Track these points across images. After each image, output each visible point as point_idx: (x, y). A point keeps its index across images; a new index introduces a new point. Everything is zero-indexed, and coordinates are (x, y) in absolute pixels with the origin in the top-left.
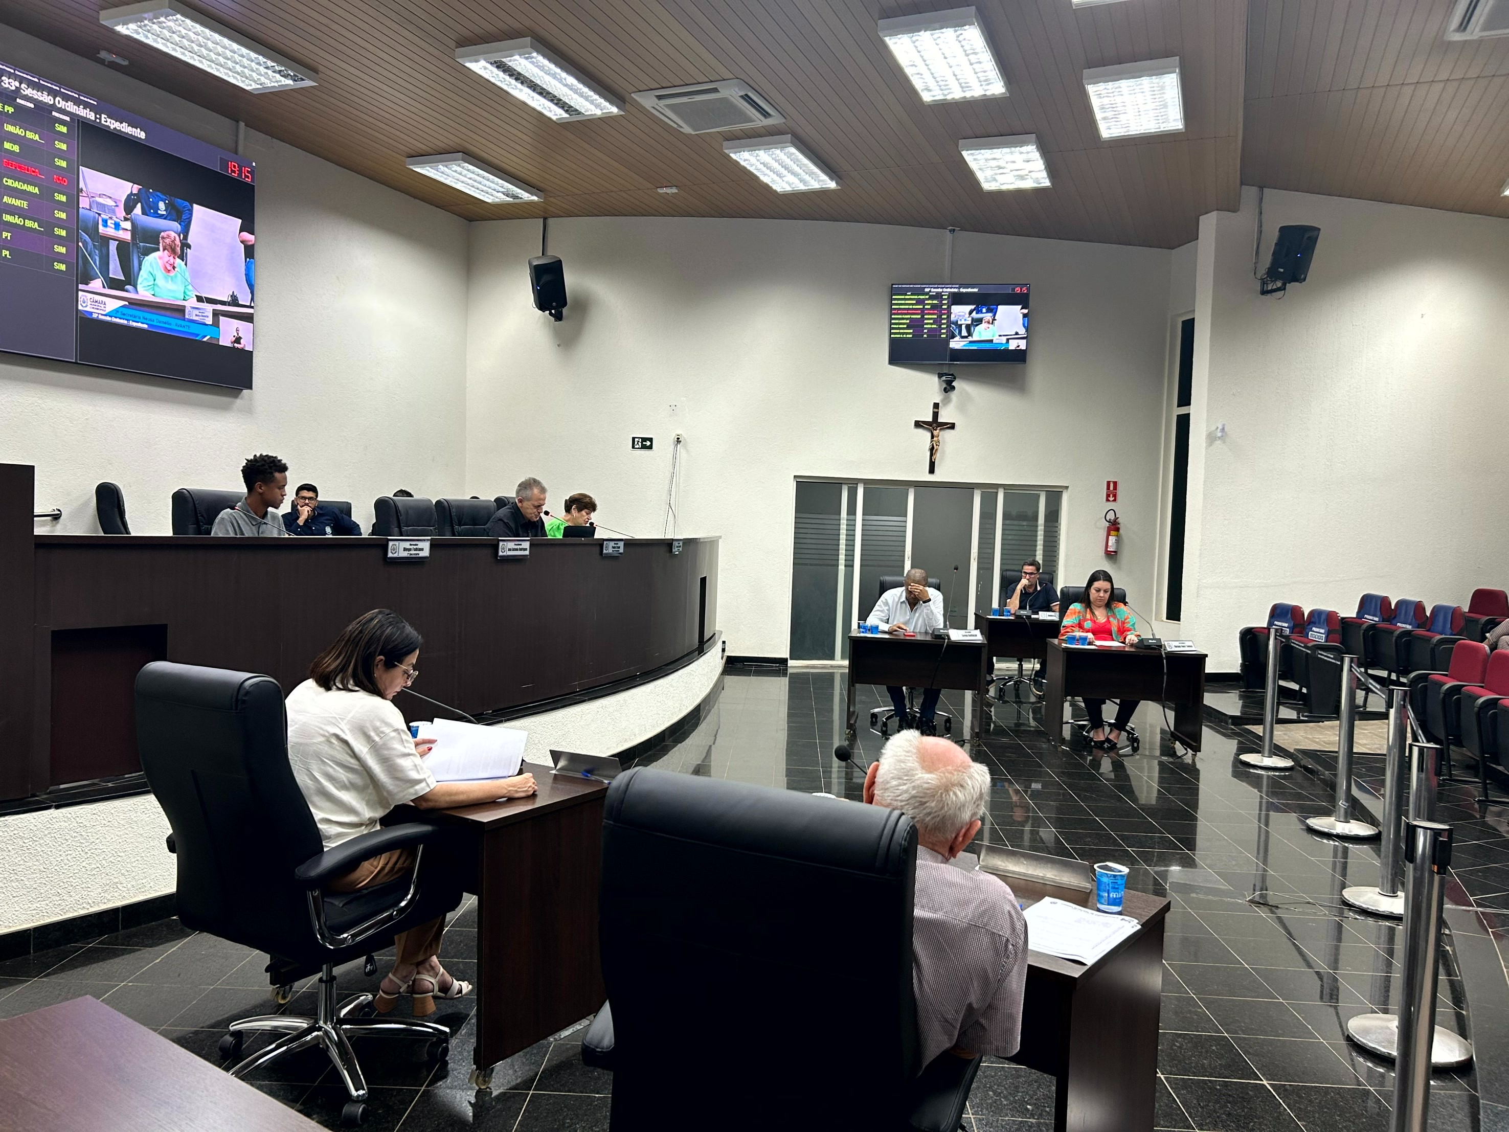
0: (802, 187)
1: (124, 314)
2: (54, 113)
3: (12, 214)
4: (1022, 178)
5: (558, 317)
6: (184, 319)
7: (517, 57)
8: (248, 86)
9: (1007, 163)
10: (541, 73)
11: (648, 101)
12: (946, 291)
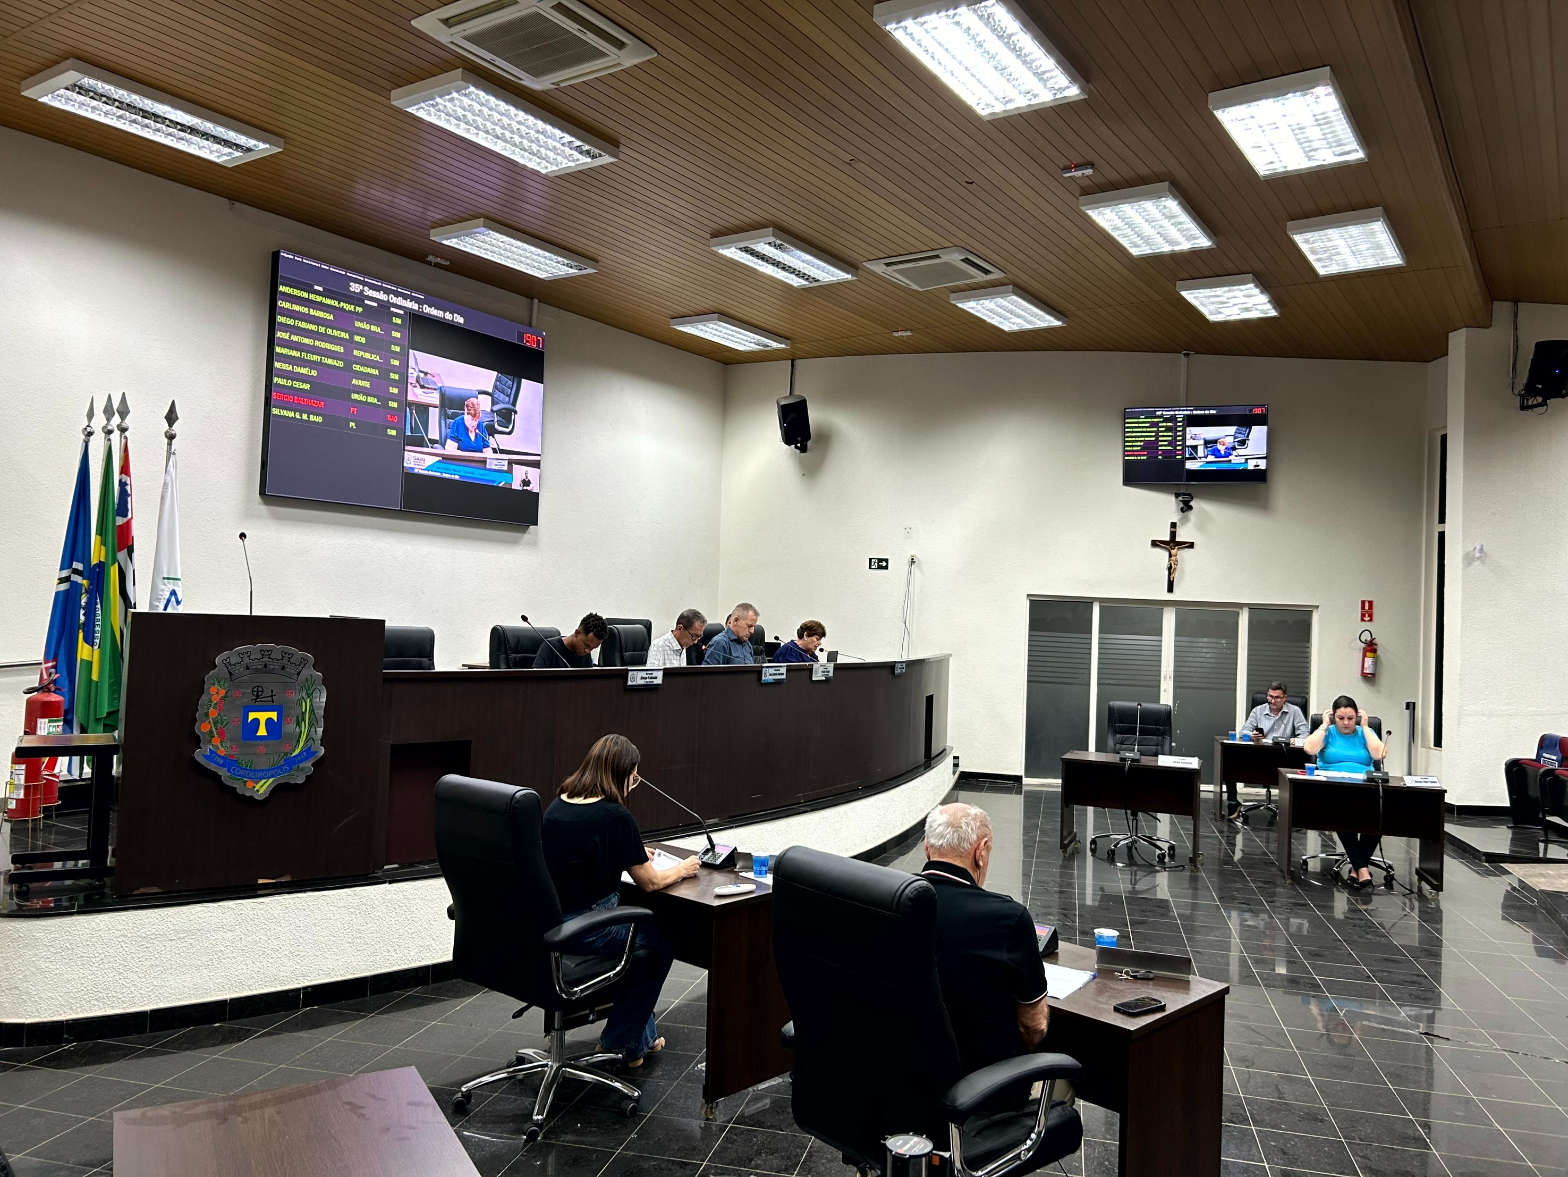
0: (1029, 326)
1: (439, 468)
2: (392, 309)
3: (358, 393)
4: (1247, 310)
5: (803, 449)
6: (485, 469)
7: (762, 244)
8: (541, 275)
9: (1228, 299)
10: (782, 254)
11: (878, 268)
12: (1181, 413)
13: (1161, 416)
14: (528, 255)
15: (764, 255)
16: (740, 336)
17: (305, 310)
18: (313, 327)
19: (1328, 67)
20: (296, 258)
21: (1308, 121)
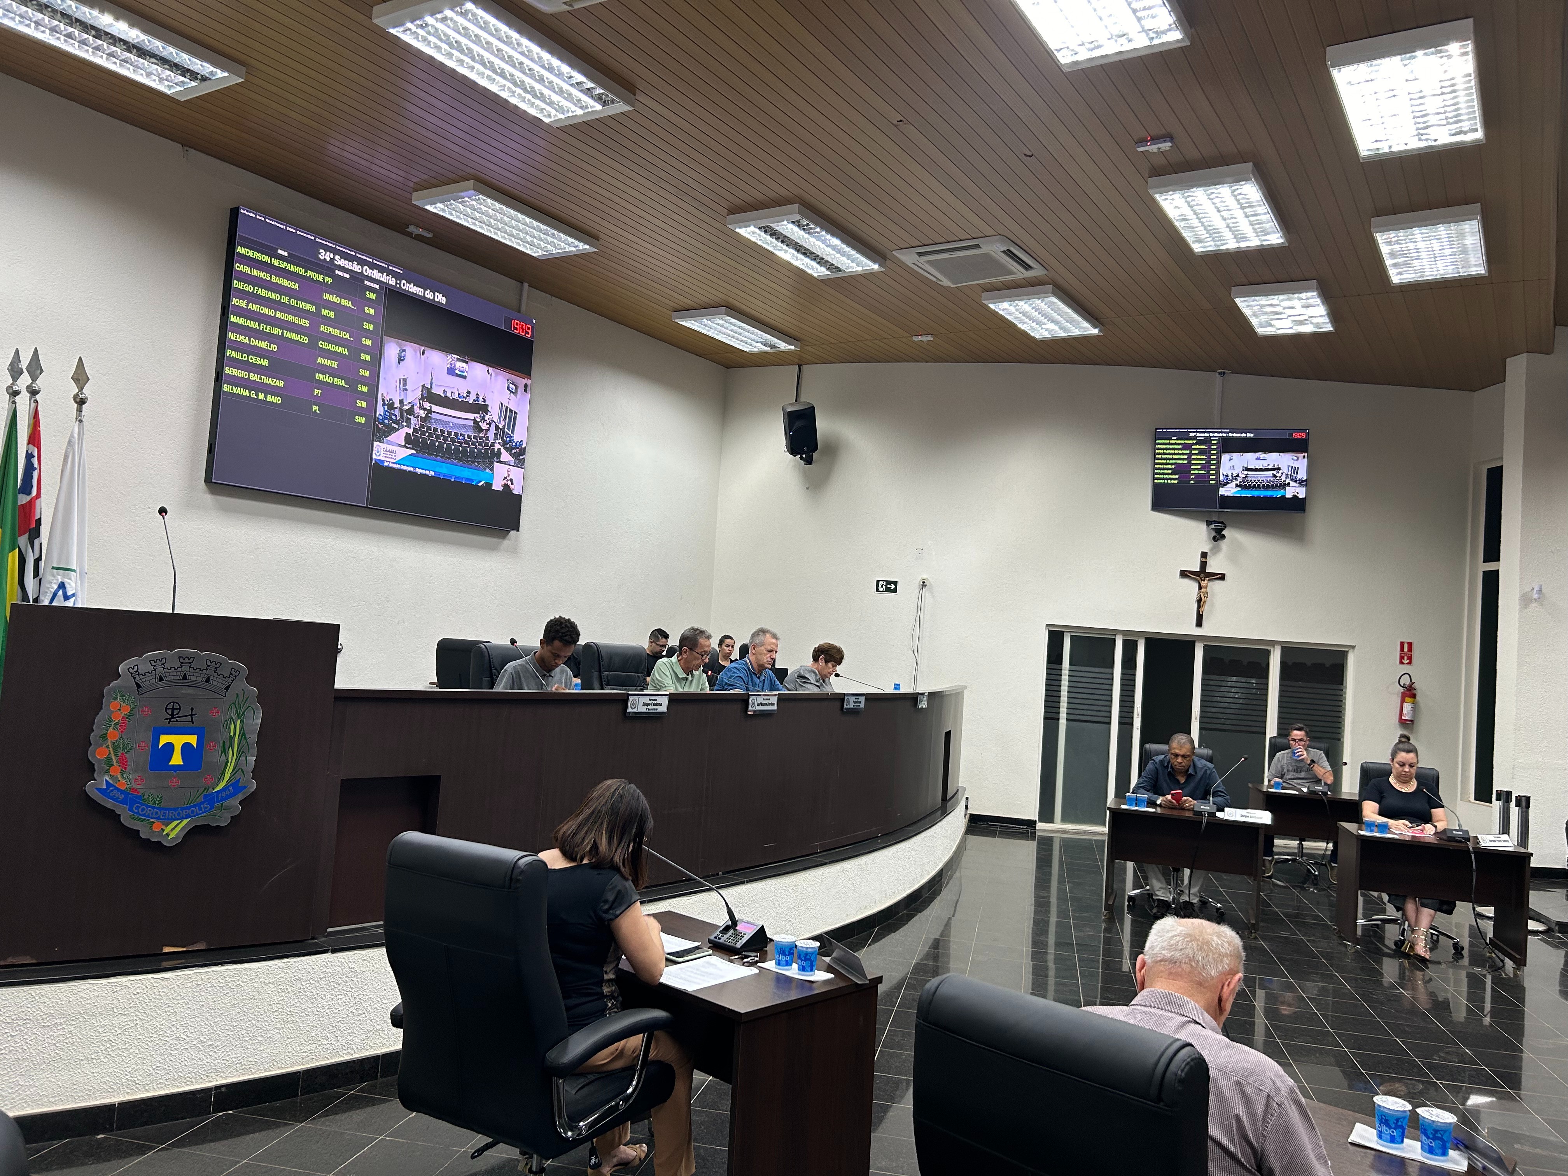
0: (1063, 334)
1: (411, 462)
2: (366, 282)
3: (324, 373)
4: (1301, 323)
5: (809, 461)
7: (785, 223)
8: (535, 253)
9: (1284, 308)
10: (807, 236)
11: (909, 258)
12: (1216, 435)
13: (1195, 438)
14: (521, 226)
15: (785, 237)
16: (747, 334)
17: (267, 276)
18: (275, 296)
19: (1471, 20)
20: (258, 217)
21: (1431, 86)
